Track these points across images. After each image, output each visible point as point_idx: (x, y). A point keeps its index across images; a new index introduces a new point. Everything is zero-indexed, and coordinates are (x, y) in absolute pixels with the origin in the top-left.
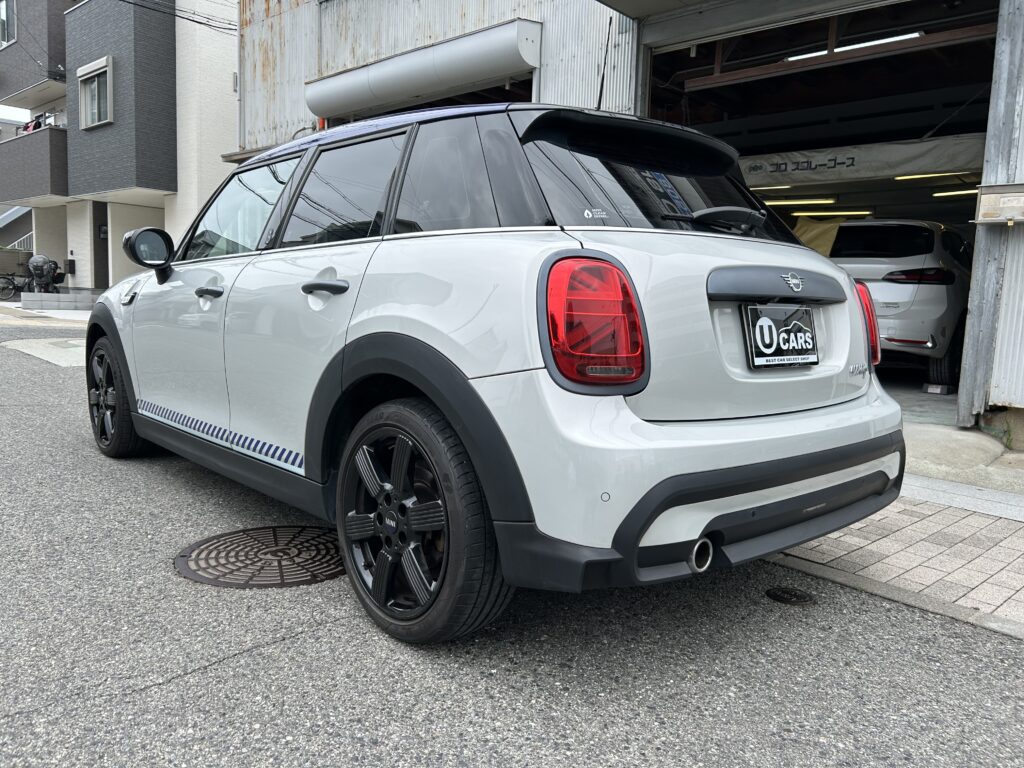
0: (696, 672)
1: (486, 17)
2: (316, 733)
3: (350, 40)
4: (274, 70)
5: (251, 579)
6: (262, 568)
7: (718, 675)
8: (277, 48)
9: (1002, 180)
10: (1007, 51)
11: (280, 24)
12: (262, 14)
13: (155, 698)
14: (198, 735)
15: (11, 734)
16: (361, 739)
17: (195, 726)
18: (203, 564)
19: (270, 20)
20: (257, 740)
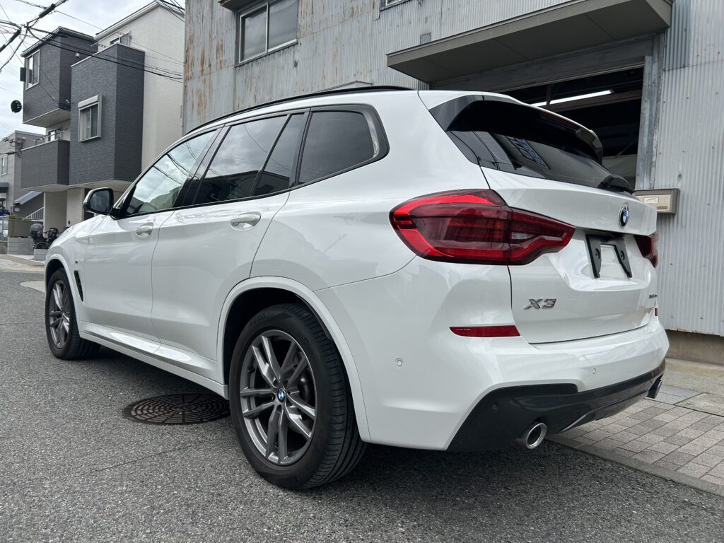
0: (404, 469)
1: (338, 79)
2: (190, 490)
3: (253, 91)
4: (205, 108)
5: (166, 420)
6: (173, 415)
7: (415, 470)
8: (207, 94)
9: (646, 187)
10: (649, 108)
11: (210, 79)
12: (199, 73)
13: (107, 475)
14: (129, 490)
15: (31, 487)
16: (212, 493)
17: (127, 486)
18: (139, 412)
19: (204, 77)
20: (159, 493)
